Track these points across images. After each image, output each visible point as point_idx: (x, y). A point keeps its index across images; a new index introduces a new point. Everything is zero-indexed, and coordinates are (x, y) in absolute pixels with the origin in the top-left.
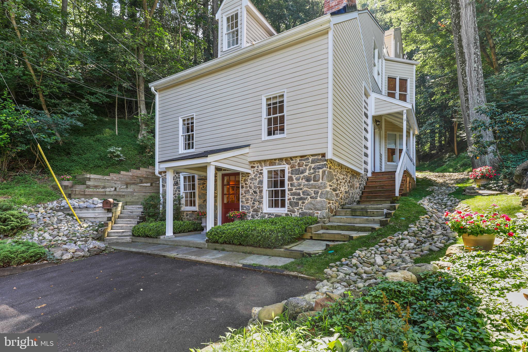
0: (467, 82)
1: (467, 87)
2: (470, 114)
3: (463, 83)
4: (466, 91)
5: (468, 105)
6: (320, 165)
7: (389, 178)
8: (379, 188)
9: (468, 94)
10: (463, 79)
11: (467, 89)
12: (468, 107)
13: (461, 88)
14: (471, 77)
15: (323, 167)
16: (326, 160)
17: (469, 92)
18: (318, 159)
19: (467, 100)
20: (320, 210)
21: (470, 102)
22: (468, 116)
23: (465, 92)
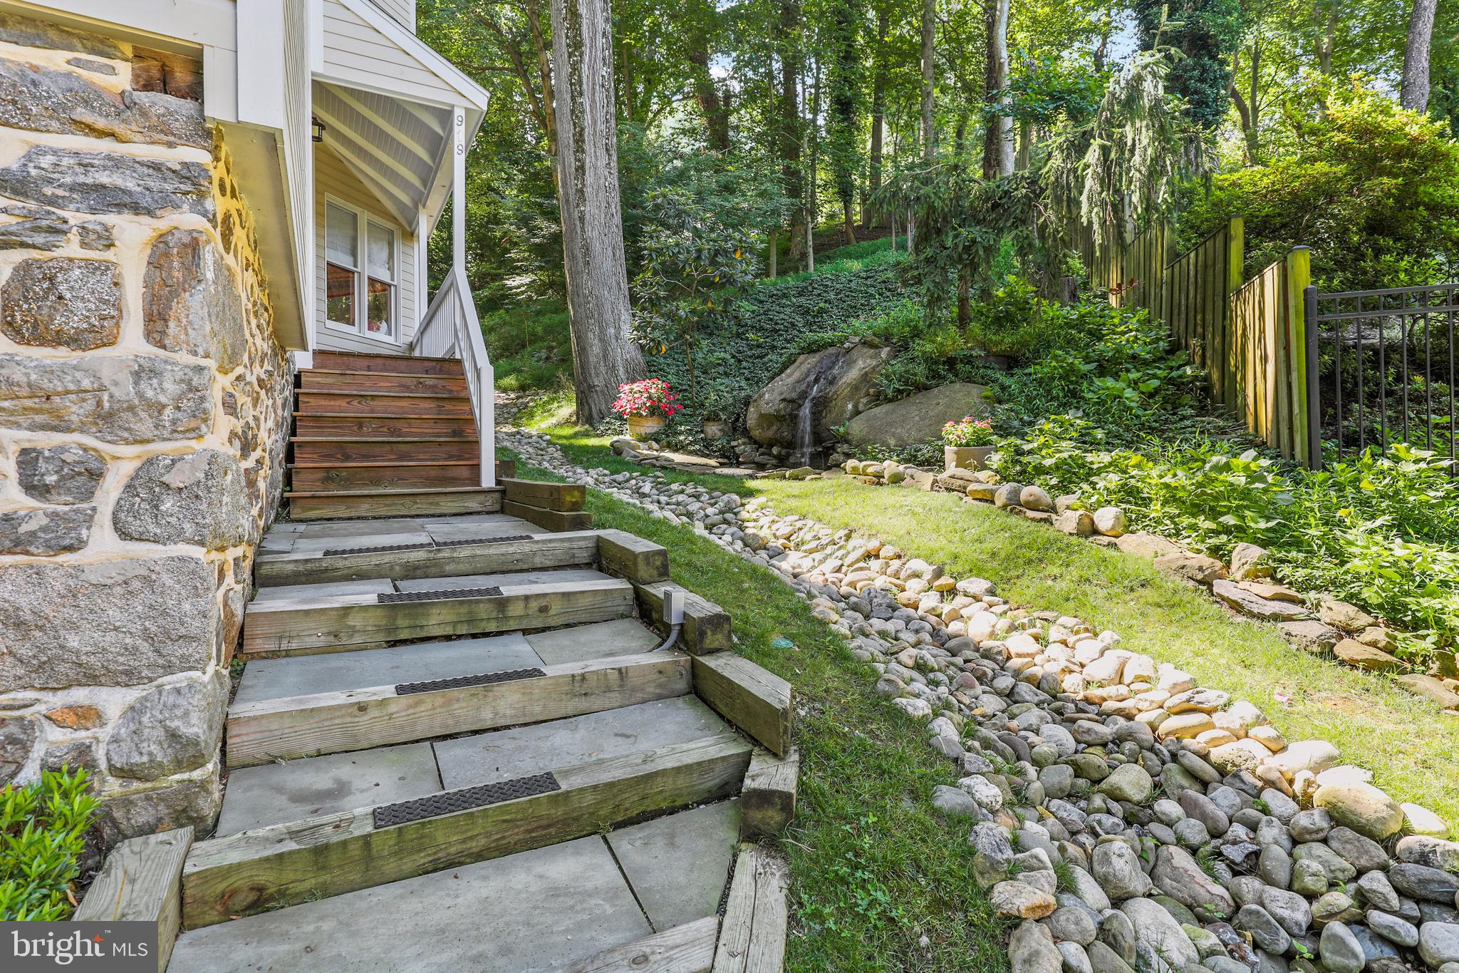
0: (583, 112)
1: (582, 129)
2: (587, 216)
3: (573, 112)
4: (579, 139)
5: (584, 185)
6: (116, 163)
7: (407, 388)
8: (376, 432)
9: (583, 151)
10: (573, 98)
11: (581, 134)
12: (581, 192)
13: (566, 126)
14: (593, 101)
15: (168, 202)
16: (207, 134)
17: (586, 147)
18: (90, 96)
19: (581, 169)
20: (128, 678)
21: (589, 178)
22: (582, 219)
23: (576, 142)
